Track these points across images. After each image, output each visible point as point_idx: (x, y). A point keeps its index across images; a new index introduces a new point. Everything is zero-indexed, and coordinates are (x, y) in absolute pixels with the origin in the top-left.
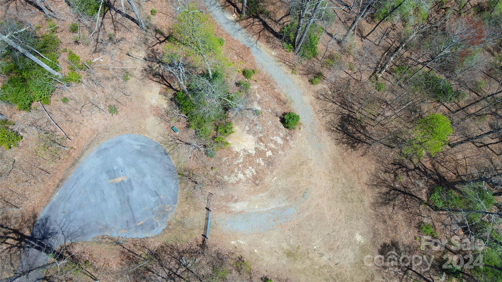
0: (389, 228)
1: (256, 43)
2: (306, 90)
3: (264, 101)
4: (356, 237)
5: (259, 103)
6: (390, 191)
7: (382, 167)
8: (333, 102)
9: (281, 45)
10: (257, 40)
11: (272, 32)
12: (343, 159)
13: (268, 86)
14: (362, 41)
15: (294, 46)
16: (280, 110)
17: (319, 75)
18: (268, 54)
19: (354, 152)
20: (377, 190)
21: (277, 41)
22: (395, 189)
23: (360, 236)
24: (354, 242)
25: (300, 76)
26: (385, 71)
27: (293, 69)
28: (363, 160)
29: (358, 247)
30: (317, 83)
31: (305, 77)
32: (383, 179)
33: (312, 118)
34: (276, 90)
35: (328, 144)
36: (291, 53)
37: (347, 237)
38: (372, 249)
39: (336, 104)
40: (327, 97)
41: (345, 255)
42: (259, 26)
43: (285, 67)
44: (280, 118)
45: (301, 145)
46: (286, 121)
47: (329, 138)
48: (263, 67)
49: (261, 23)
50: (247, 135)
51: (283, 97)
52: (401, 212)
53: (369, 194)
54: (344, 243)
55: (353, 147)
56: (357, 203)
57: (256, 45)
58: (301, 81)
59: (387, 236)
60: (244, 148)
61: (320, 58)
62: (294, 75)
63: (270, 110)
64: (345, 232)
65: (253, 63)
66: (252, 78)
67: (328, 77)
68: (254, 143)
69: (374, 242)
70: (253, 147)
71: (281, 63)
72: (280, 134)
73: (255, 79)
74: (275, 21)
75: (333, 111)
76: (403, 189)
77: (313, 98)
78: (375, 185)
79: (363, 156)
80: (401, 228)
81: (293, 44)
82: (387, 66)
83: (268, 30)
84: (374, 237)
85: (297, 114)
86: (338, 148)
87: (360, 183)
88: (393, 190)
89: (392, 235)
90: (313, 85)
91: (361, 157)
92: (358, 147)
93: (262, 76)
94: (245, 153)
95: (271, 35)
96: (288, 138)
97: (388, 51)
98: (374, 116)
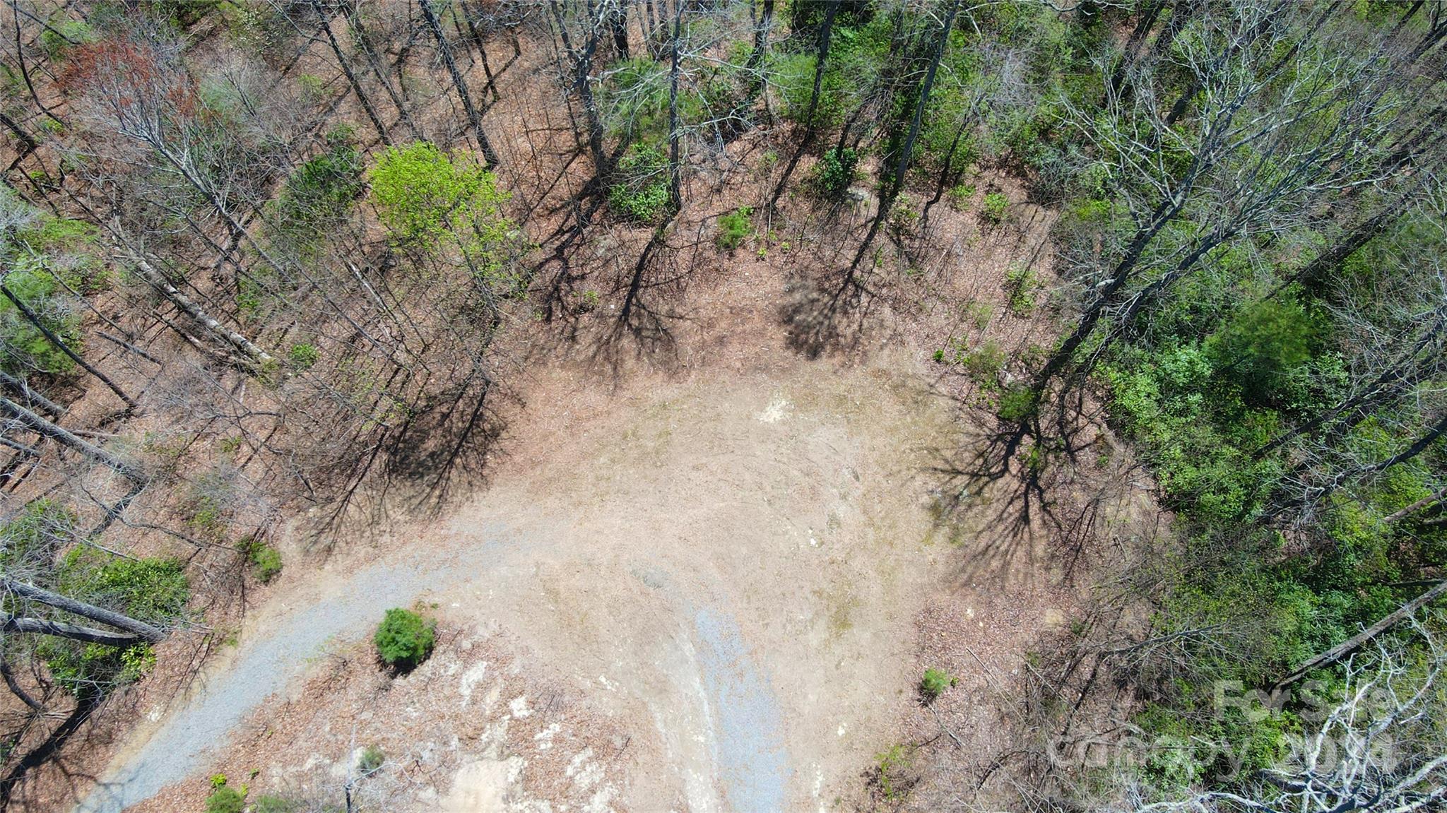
0: (739, 329)
1: (106, 786)
2: (299, 592)
3: (333, 739)
4: (771, 420)
5: (336, 757)
6: (630, 325)
7: (560, 351)
8: (346, 500)
9: (127, 687)
10: (95, 780)
11: (70, 725)
12: (534, 464)
13: (279, 727)
14: (142, 413)
15: (131, 642)
16: (368, 678)
17: (248, 550)
18: (154, 738)
19: (513, 430)
20: (630, 363)
21: (109, 706)
22: (626, 311)
23: (768, 409)
24: (786, 428)
25: (248, 613)
26: (253, 342)
27: (221, 641)
28: (536, 403)
29: (801, 416)
30: (276, 556)
31: (254, 597)
32: (594, 348)
33: (397, 566)
34: (295, 698)
35: (485, 513)
36: (160, 650)
37: (773, 447)
38: (803, 376)
39: (351, 492)
40: (328, 520)
41: (827, 453)
42: (43, 778)
43: (210, 671)
44: (393, 676)
45: (492, 600)
46: (405, 654)
47: (465, 509)
48: (203, 751)
49: (29, 772)
50: (453, 791)
51: (319, 672)
52: (691, 295)
53: (641, 385)
54: (792, 456)
55: (495, 434)
56: (670, 420)
57: (113, 788)
58: (267, 612)
59: (761, 333)
60: (499, 800)
61: (190, 548)
62: (244, 636)
63: (367, 715)
64: (758, 453)
65: (187, 791)
66: (240, 791)
67: (257, 520)
68: (482, 766)
69: (783, 370)
70: (498, 766)
71: (195, 685)
72: (451, 672)
73: (246, 777)
74: (31, 716)
75: (377, 501)
76: (623, 292)
77: (328, 567)
78: (615, 369)
79: (524, 405)
80: (734, 296)
81: (123, 644)
82: (236, 336)
83: (62, 741)
84: (766, 369)
85: (381, 618)
86: (498, 479)
87: (609, 413)
88: (626, 320)
89: (757, 322)
90: (285, 569)
91: (528, 410)
92: (495, 419)
93: (238, 751)
94: (518, 795)
95: (84, 728)
96: (466, 645)
97: (187, 334)
98: (396, 372)
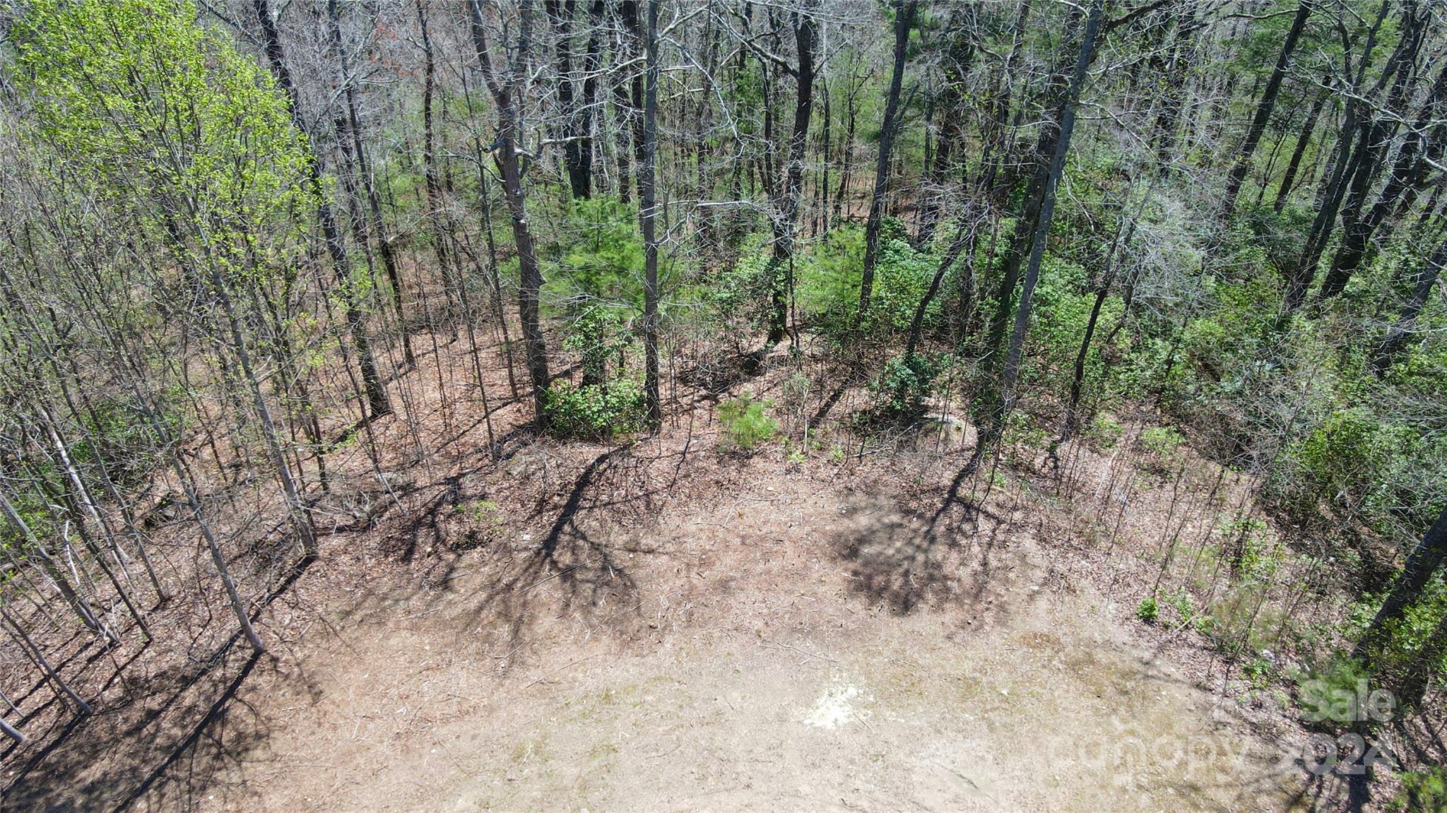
4: (830, 725)
6: (554, 564)
7: (415, 602)
20: (546, 622)
22: (550, 544)
23: (820, 702)
24: (862, 738)
28: (345, 690)
29: (890, 715)
32: (483, 596)
52: (671, 520)
53: (564, 659)
56: (618, 724)
76: (550, 518)
78: (516, 632)
79: (317, 696)
80: (748, 520)
87: (491, 710)
88: (549, 555)
91: (325, 704)
